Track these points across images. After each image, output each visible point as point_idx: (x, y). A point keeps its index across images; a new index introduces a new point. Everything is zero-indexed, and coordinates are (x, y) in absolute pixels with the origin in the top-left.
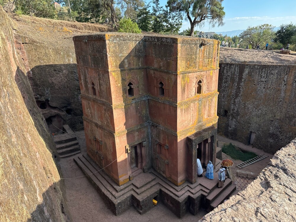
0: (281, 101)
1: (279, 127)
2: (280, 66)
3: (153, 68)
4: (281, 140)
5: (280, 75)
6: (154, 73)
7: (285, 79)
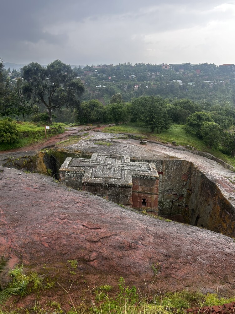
0: (161, 181)
1: (162, 197)
2: (157, 160)
3: (137, 191)
4: (165, 204)
5: (158, 166)
6: (138, 194)
7: (161, 168)
